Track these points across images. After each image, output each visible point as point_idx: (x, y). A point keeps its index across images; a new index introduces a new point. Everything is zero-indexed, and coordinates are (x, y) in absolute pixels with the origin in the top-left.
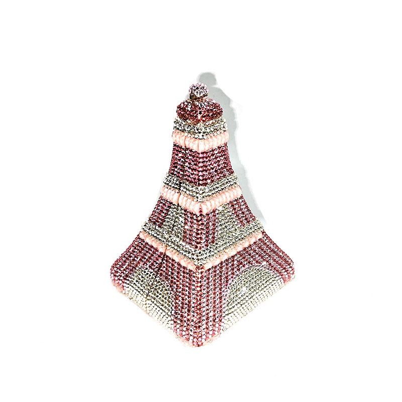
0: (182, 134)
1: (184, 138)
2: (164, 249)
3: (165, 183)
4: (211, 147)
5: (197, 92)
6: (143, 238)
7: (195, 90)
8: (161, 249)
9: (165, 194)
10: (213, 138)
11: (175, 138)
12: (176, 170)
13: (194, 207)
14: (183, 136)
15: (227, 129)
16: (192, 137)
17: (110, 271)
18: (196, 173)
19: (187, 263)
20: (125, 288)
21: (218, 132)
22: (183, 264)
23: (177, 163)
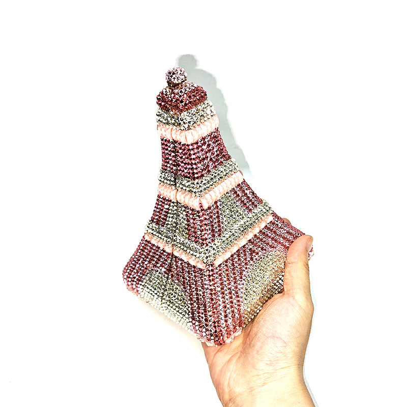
0: (167, 126)
1: (169, 130)
2: (171, 249)
3: (160, 181)
4: (200, 136)
5: (174, 78)
6: (148, 240)
7: (171, 76)
8: (168, 249)
9: (162, 192)
10: (201, 125)
11: (161, 132)
12: (168, 165)
13: (194, 203)
14: (168, 129)
15: (215, 113)
16: (178, 129)
17: (122, 276)
18: (190, 166)
19: (196, 262)
20: (139, 292)
21: (206, 119)
22: (192, 263)
23: (168, 158)
